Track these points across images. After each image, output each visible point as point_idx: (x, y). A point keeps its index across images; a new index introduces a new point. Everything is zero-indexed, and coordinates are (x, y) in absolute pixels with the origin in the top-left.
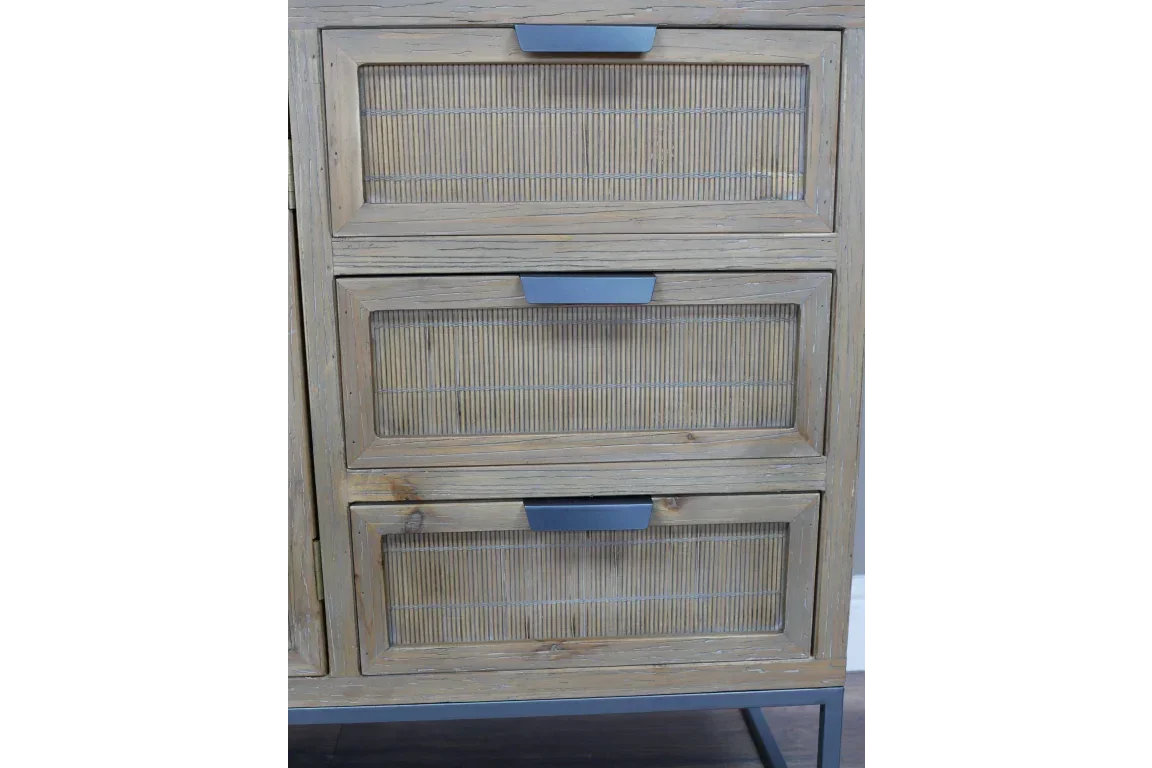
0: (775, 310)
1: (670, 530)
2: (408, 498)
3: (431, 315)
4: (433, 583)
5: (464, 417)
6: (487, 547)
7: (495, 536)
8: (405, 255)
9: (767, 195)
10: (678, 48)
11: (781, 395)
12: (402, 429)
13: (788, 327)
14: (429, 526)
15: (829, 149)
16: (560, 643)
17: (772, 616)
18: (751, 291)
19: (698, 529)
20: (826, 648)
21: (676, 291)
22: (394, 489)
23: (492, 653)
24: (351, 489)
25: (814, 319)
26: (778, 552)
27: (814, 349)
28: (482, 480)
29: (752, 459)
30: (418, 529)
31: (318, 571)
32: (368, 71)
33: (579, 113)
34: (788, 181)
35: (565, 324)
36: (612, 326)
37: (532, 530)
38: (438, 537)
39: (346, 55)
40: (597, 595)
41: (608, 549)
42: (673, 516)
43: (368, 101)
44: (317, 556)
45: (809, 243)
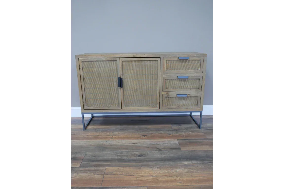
0: (198, 79)
2: (167, 94)
3: (170, 79)
4: (168, 101)
5: (172, 88)
7: (174, 97)
8: (169, 75)
9: (197, 70)
10: (191, 59)
11: (198, 86)
12: (167, 88)
13: (198, 80)
14: (169, 96)
15: (202, 66)
17: (197, 105)
18: (196, 78)
19: (191, 97)
21: (190, 77)
22: (166, 93)
23: (173, 107)
24: (163, 93)
25: (201, 80)
26: (197, 99)
27: (201, 82)
28: (173, 93)
29: (195, 91)
30: (168, 96)
31: (160, 100)
32: (167, 60)
33: (183, 63)
34: (199, 69)
35: (181, 80)
36: (184, 80)
37: (177, 97)
38: (169, 97)
39: (165, 59)
40: (182, 102)
41: (183, 98)
42: (189, 96)
43: (166, 63)
44: (160, 98)
45: (201, 74)
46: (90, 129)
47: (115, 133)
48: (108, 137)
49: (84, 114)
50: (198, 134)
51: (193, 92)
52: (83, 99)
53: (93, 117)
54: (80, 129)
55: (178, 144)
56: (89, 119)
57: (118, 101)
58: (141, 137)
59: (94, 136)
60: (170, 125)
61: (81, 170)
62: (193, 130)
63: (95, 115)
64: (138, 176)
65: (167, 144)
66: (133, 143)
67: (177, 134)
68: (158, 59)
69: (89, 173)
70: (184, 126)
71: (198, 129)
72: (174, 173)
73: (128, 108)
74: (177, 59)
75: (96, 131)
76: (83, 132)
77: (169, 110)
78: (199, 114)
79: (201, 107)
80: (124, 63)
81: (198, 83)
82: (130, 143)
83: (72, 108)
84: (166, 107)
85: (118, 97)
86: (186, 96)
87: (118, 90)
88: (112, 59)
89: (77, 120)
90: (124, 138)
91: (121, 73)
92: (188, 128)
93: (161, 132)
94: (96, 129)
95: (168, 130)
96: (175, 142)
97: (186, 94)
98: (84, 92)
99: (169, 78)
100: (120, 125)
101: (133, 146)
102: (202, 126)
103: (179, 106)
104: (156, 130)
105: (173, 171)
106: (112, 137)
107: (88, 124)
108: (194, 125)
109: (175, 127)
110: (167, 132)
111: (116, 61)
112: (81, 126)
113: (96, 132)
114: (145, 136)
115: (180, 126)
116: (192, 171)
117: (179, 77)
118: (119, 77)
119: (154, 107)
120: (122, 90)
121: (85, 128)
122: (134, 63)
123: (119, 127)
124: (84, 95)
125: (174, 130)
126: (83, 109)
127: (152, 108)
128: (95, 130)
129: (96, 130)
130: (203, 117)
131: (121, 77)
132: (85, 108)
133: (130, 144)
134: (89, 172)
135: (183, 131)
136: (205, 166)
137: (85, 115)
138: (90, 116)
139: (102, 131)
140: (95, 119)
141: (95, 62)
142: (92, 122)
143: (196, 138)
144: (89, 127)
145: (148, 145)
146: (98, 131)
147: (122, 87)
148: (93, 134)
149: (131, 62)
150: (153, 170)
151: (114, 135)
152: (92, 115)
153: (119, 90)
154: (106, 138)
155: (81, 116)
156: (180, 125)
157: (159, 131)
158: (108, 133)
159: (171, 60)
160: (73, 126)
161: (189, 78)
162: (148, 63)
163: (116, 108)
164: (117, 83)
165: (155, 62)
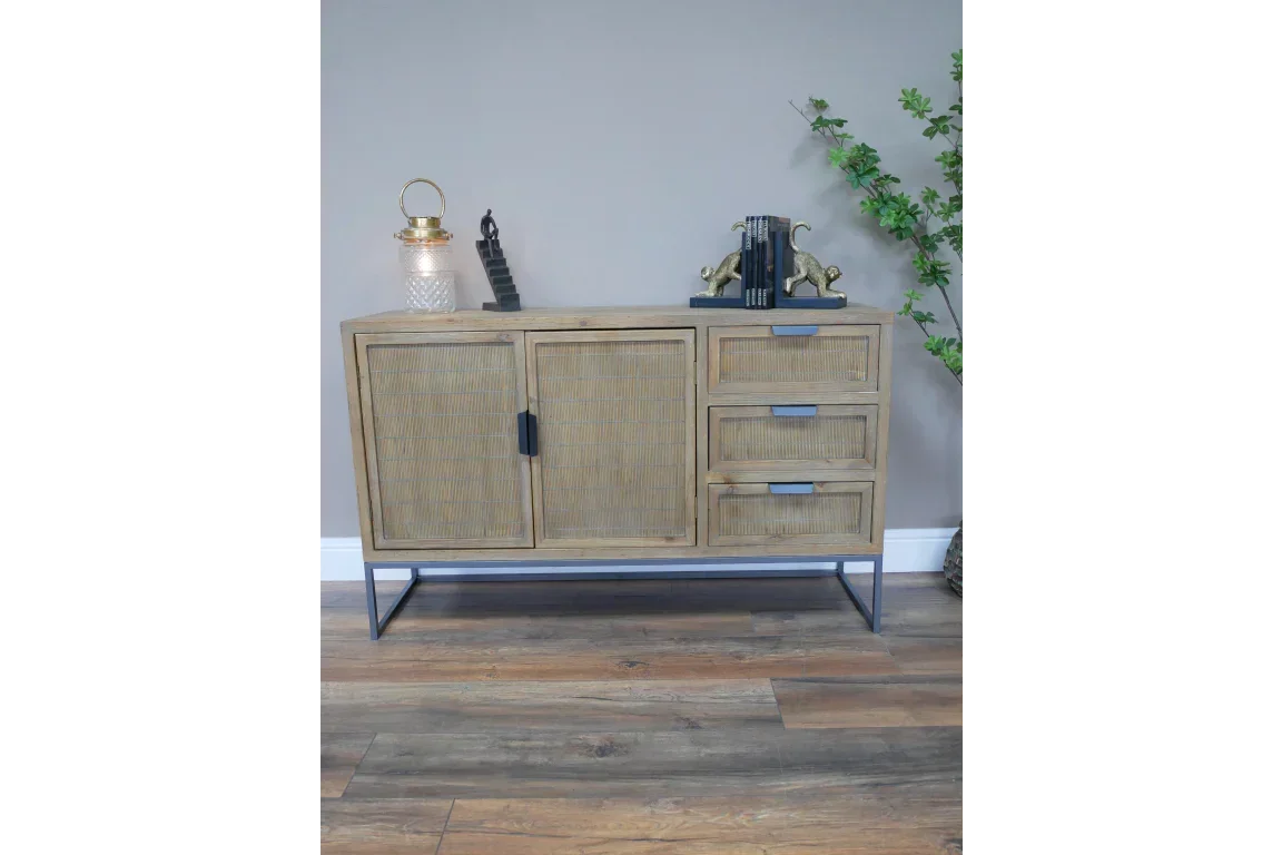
0: (858, 418)
1: (819, 495)
2: (729, 482)
3: (740, 419)
4: (735, 511)
5: (750, 454)
6: (755, 500)
7: (757, 495)
8: (733, 400)
9: (854, 379)
11: (859, 447)
12: (728, 458)
13: (862, 423)
14: (735, 492)
15: (875, 364)
16: (779, 536)
17: (855, 528)
18: (850, 411)
19: (829, 494)
20: (876, 540)
21: (824, 412)
22: (724, 479)
23: (755, 539)
24: (709, 479)
25: (871, 422)
26: (858, 503)
27: (871, 431)
28: (754, 476)
29: (851, 468)
30: (731, 493)
31: (696, 507)
32: (723, 340)
33: (791, 353)
34: (861, 374)
35: (787, 422)
36: (802, 423)
37: (769, 494)
38: (737, 496)
39: (716, 335)
40: (792, 518)
41: (797, 501)
42: (820, 490)
43: (722, 350)
44: (696, 502)
45: (869, 395)
46: (404, 633)
47: (504, 650)
48: (474, 667)
49: (375, 570)
50: (865, 653)
51: (836, 472)
52: (371, 503)
53: (417, 581)
54: (360, 632)
55: (774, 700)
56: (402, 590)
57: (521, 517)
58: (616, 669)
59: (417, 663)
60: (748, 618)
61: (346, 814)
62: (843, 636)
63: (425, 572)
64: (589, 841)
65: (726, 698)
66: (579, 694)
67: (771, 657)
68: (688, 336)
69: (379, 824)
70: (807, 621)
71: (868, 636)
72: (744, 827)
73: (561, 542)
74: (765, 333)
75: (424, 642)
76: (368, 644)
77: (735, 553)
78: (868, 567)
79: (874, 538)
80: (543, 352)
81: (859, 435)
82: (565, 697)
83: (325, 542)
84: (723, 539)
85: (519, 496)
86: (807, 489)
87: (516, 465)
88: (492, 336)
89: (345, 594)
90: (542, 675)
91: (532, 394)
92: (823, 629)
93: (704, 646)
94: (426, 633)
95: (737, 639)
96: (760, 690)
97: (811, 483)
98: (374, 477)
99: (735, 413)
100: (531, 616)
101: (577, 707)
102: (883, 621)
103: (780, 535)
104: (685, 639)
105: (742, 819)
106: (490, 667)
107: (395, 613)
108: (852, 617)
109: (766, 624)
110: (734, 647)
111: (512, 343)
112: (364, 622)
113: (426, 646)
114: (632, 664)
115: (787, 621)
116: (823, 817)
117: (779, 412)
118: (523, 409)
119: (670, 539)
120: (534, 466)
121: (380, 631)
122: (586, 352)
123: (524, 624)
124: (377, 486)
125: (763, 639)
126: (371, 546)
127: (663, 543)
128: (424, 639)
129: (427, 638)
130: (886, 582)
131: (532, 412)
132: (380, 542)
133: (566, 701)
134: (381, 820)
135: (798, 645)
136: (882, 799)
137: (379, 574)
138: (405, 575)
139: (453, 642)
140: (424, 588)
141: (426, 349)
142: (411, 602)
143: (855, 676)
144: (399, 625)
145: (642, 704)
146: (433, 642)
147: (536, 454)
148: (410, 657)
149: (573, 349)
150: (652, 812)
151: (502, 659)
152: (415, 571)
153: (525, 465)
154: (468, 673)
155: (361, 576)
156: (792, 618)
157: (696, 640)
158: (477, 652)
159: (740, 339)
160: (326, 621)
161: (820, 413)
162: (643, 351)
163: (511, 541)
164: (516, 437)
165: (671, 350)
